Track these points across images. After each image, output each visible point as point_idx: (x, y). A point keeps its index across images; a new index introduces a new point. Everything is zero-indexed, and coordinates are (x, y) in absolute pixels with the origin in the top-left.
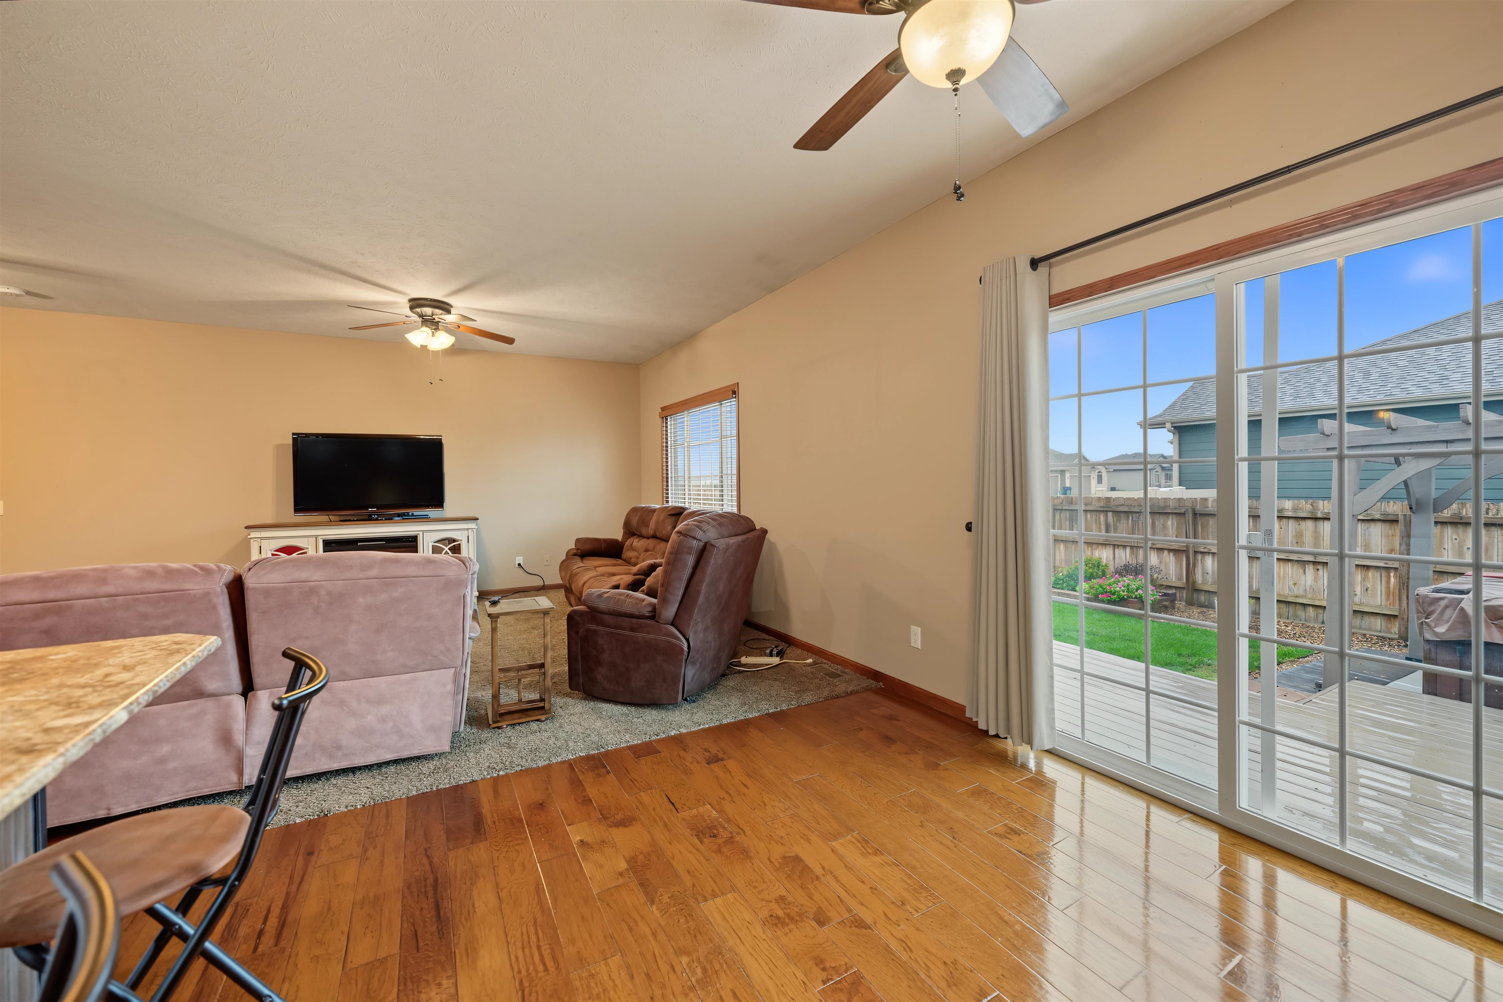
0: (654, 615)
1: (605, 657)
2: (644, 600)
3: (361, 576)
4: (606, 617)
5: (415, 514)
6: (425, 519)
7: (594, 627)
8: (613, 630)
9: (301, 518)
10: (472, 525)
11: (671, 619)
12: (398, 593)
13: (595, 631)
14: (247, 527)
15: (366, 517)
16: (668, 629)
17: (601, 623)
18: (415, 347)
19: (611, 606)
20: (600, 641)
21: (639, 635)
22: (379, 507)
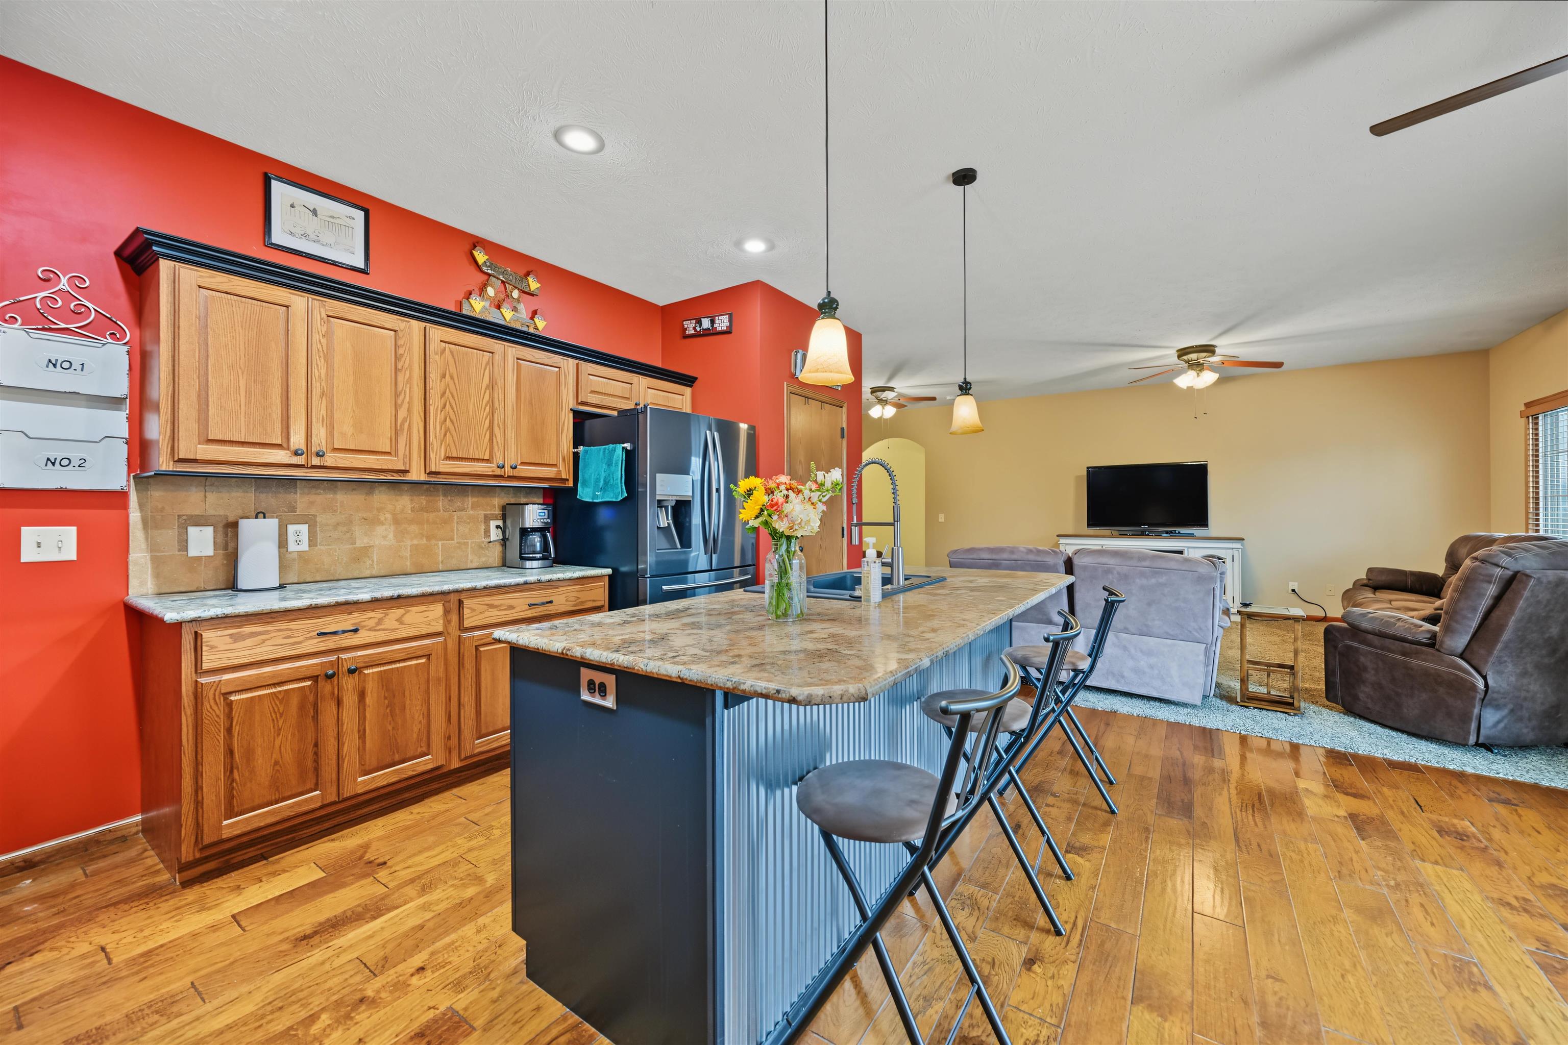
0: (1432, 642)
1: (1370, 676)
2: (1421, 626)
3: (1139, 564)
4: (1370, 637)
5: (1181, 532)
6: (1191, 536)
7: (1355, 644)
8: (1379, 651)
9: (1092, 531)
10: (1237, 545)
11: (1460, 650)
12: (1163, 580)
13: (1357, 649)
14: (1058, 536)
15: (1140, 533)
16: (1454, 661)
17: (1364, 642)
18: (1181, 389)
19: (1376, 627)
20: (1362, 659)
21: (1414, 662)
22: (1150, 525)
